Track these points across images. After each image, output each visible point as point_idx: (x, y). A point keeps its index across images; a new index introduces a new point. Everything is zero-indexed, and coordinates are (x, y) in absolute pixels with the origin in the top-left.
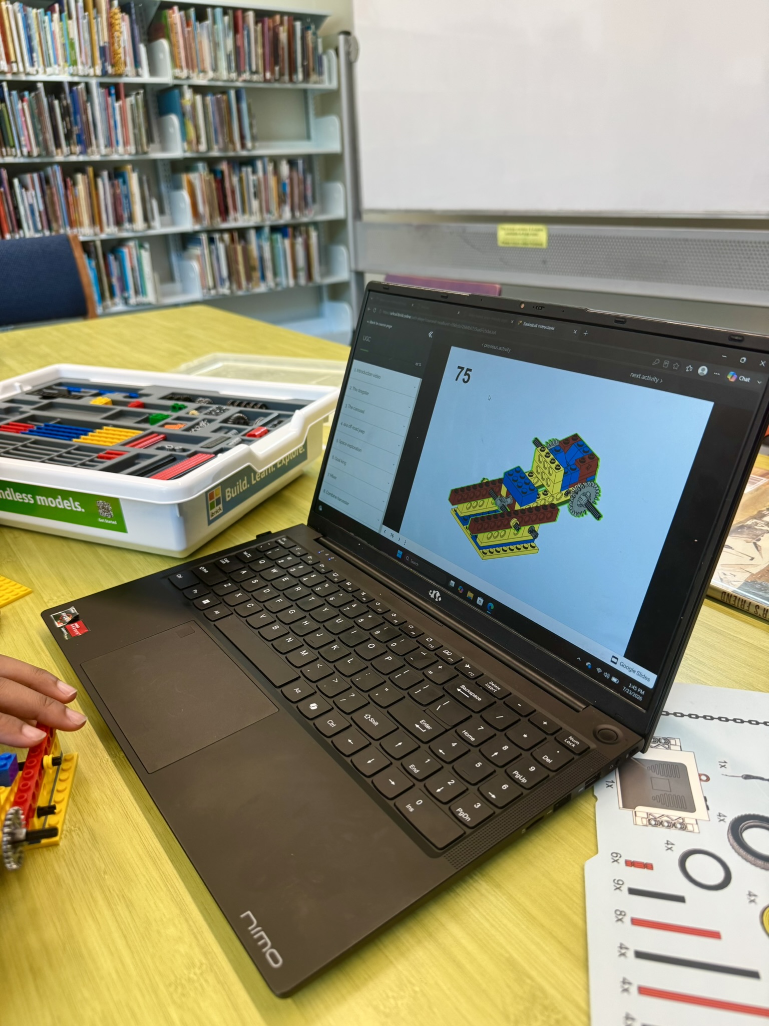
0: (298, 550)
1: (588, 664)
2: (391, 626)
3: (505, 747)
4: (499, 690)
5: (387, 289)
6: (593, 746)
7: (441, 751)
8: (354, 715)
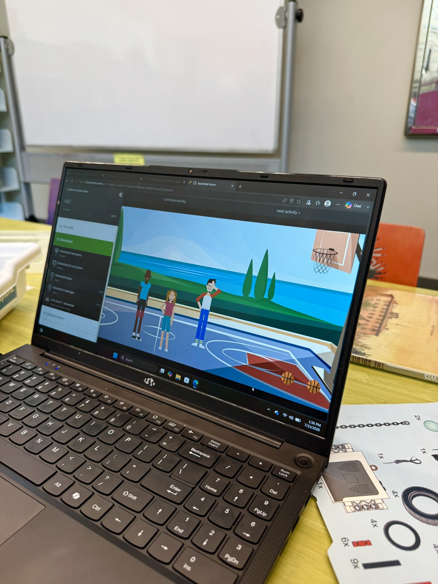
0: (28, 365)
1: (276, 412)
2: (122, 413)
3: (241, 490)
4: (220, 445)
5: (81, 166)
6: (299, 473)
7: (195, 508)
8: (114, 495)
